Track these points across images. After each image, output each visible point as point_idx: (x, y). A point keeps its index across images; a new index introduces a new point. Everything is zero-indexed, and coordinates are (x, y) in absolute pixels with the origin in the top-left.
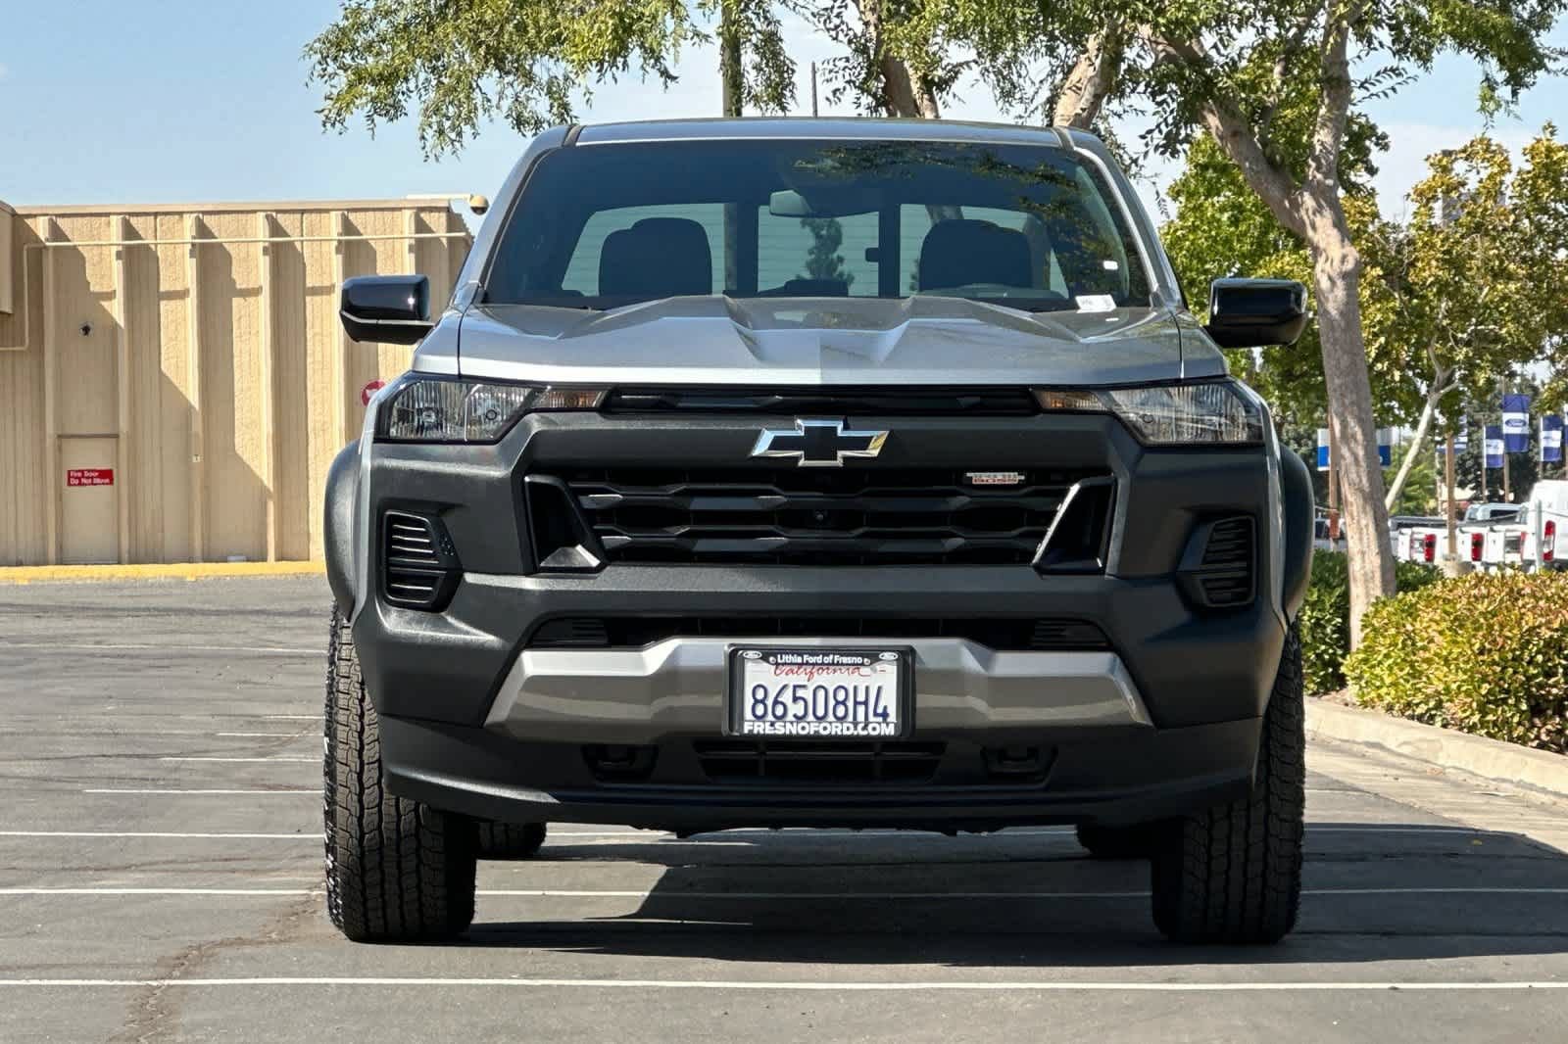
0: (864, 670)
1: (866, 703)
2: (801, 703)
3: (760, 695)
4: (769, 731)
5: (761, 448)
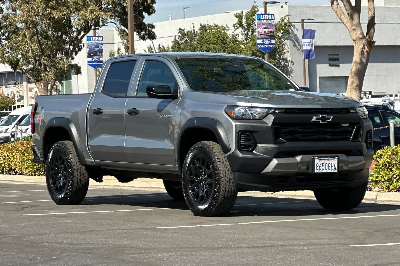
0: (333, 160)
1: (333, 166)
2: (323, 167)
3: (317, 165)
4: (319, 172)
5: (313, 120)
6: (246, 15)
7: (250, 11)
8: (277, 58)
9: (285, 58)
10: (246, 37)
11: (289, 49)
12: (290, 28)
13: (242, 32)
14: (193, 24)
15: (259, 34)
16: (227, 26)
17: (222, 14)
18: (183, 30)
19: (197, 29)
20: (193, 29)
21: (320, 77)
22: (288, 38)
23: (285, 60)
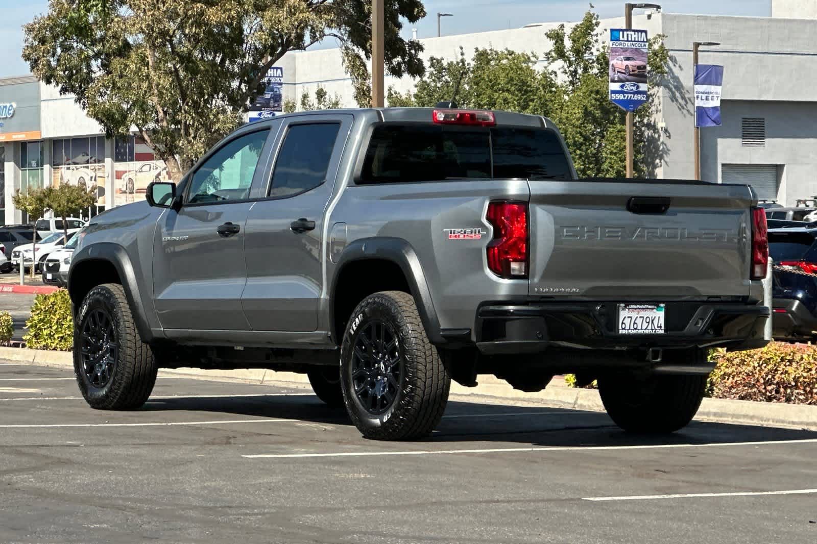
6: (573, 32)
7: (581, 24)
8: (636, 123)
9: (652, 123)
10: (571, 79)
11: (661, 105)
12: (665, 61)
13: (563, 67)
14: (461, 48)
15: (614, 71)
16: (532, 53)
17: (522, 30)
18: (439, 61)
19: (470, 59)
20: (460, 57)
21: (723, 165)
22: (659, 83)
23: (652, 127)
